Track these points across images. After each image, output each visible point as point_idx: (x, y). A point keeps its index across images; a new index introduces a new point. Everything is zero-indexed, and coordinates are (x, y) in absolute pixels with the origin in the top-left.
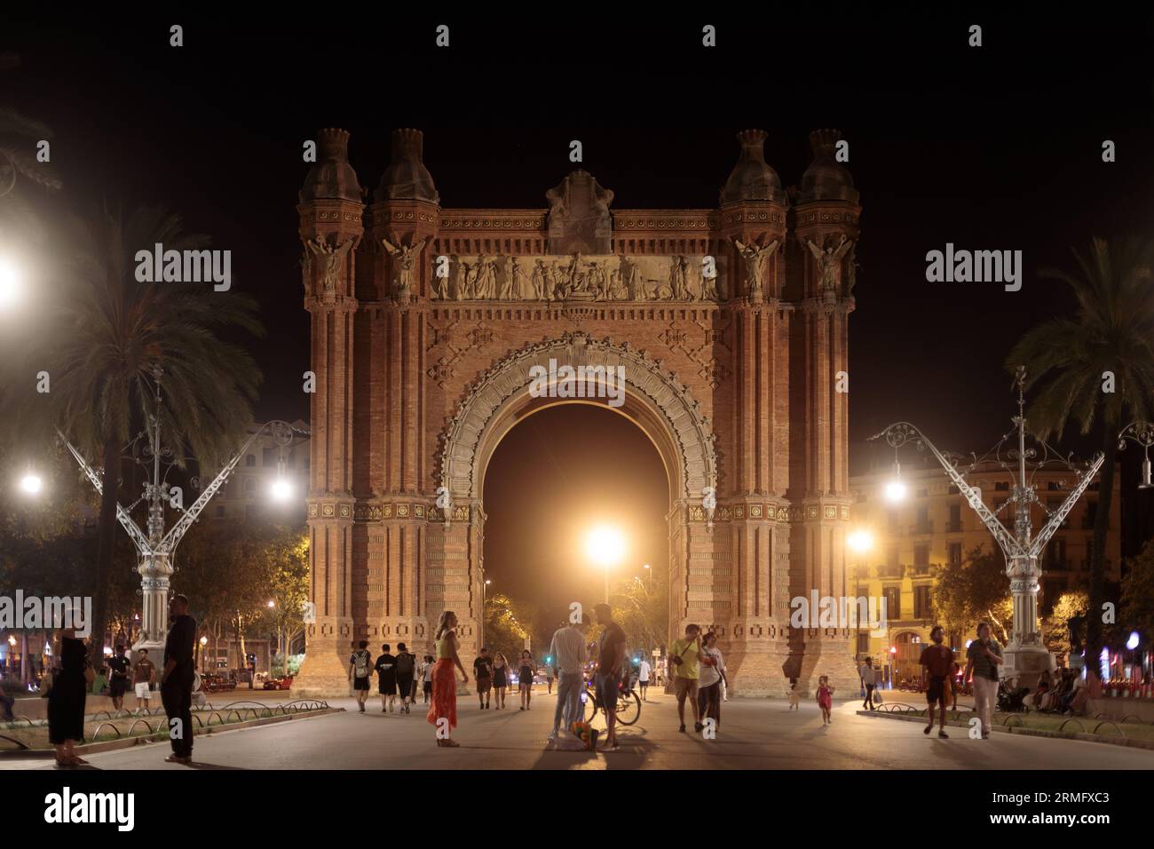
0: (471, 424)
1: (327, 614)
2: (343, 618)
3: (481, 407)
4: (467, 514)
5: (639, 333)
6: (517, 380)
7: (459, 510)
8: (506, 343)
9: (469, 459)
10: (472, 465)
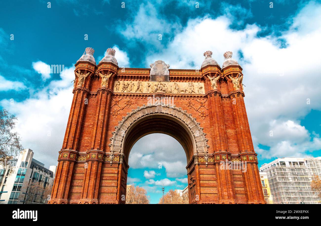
0: (123, 128)
1: (56, 198)
2: (63, 199)
3: (126, 123)
4: (118, 159)
5: (178, 103)
6: (139, 115)
7: (116, 157)
8: (136, 104)
9: (121, 140)
10: (122, 142)
